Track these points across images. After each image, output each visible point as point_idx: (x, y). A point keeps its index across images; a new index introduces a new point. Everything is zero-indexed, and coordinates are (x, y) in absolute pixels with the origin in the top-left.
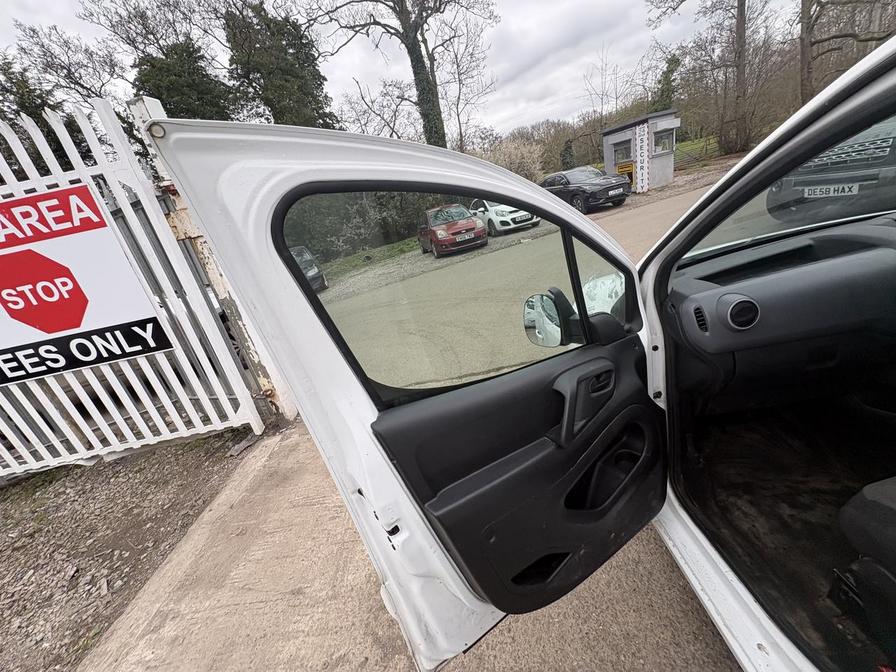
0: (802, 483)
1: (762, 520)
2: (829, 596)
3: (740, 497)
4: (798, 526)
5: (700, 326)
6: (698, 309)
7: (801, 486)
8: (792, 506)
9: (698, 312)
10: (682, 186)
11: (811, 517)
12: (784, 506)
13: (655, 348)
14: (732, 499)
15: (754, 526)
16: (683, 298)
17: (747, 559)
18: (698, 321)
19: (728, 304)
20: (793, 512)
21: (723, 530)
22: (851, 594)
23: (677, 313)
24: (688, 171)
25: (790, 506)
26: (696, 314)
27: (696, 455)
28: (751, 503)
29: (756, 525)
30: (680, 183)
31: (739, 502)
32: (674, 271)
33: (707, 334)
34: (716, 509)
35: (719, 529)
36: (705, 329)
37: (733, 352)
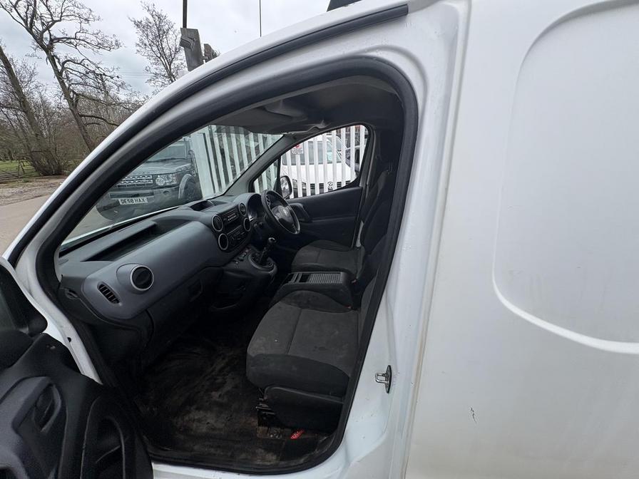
0: (213, 371)
1: (209, 415)
2: (259, 425)
3: (189, 412)
4: (225, 400)
5: (110, 300)
6: (102, 286)
7: (214, 373)
8: (217, 389)
9: (103, 288)
10: (9, 197)
11: (228, 388)
12: (213, 393)
13: (70, 339)
14: (186, 418)
15: (208, 423)
16: (80, 281)
17: (219, 452)
18: (107, 297)
19: (127, 274)
20: (219, 393)
21: (196, 448)
22: (267, 413)
23: (81, 296)
24: (11, 185)
25: (216, 391)
26: (101, 291)
27: (148, 409)
28: (198, 409)
29: (209, 421)
30: (6, 194)
31: (191, 416)
32: (57, 259)
33: (120, 304)
34: (182, 437)
35: (192, 450)
36: (118, 301)
37: (146, 310)
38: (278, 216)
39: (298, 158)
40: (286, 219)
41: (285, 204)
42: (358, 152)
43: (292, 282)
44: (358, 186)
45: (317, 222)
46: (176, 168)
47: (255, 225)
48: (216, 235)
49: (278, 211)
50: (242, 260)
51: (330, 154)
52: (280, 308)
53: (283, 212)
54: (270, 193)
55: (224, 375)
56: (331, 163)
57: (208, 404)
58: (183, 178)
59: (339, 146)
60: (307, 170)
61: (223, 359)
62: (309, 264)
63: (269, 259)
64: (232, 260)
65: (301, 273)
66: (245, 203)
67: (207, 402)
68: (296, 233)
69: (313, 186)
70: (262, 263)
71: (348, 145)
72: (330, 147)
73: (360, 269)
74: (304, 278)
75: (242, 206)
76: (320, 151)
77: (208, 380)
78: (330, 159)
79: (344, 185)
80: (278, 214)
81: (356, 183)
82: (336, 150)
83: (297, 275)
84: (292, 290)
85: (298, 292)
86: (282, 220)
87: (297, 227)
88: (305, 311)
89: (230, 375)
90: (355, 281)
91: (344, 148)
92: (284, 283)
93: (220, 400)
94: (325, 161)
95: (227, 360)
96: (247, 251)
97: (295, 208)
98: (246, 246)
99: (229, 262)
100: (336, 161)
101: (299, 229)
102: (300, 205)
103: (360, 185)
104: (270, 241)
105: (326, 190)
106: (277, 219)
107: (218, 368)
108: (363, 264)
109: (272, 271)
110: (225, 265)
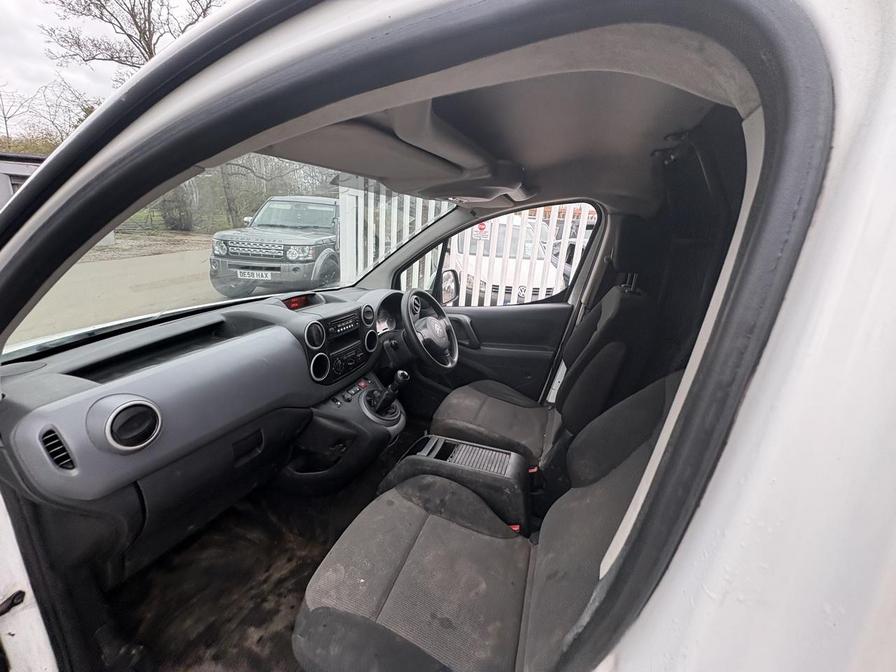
5: (57, 462)
6: (50, 432)
9: (51, 438)
11: (277, 625)
12: (252, 629)
16: (21, 414)
18: (52, 455)
20: (262, 632)
24: (133, 236)
25: (257, 628)
26: (45, 443)
30: (125, 247)
33: (74, 473)
36: (71, 465)
37: (135, 484)
38: (423, 335)
39: (481, 245)
40: (437, 341)
41: (440, 314)
42: (572, 247)
43: (423, 455)
44: (566, 301)
45: (489, 349)
46: (317, 240)
47: (387, 342)
48: (310, 354)
49: (425, 326)
50: (349, 401)
51: (529, 245)
52: (391, 503)
53: (433, 329)
54: (420, 294)
55: (280, 595)
56: (529, 258)
57: (235, 651)
58: (323, 253)
59: (544, 235)
60: (491, 264)
61: (290, 560)
62: (461, 424)
63: (396, 403)
64: (332, 398)
65: (442, 439)
66: (375, 306)
67: (235, 646)
68: (450, 365)
69: (495, 289)
70: (382, 410)
71: (559, 237)
72: (532, 237)
73: (548, 448)
74: (446, 452)
75: (369, 311)
76: (515, 240)
77: (252, 598)
78: (529, 253)
79: (542, 296)
80: (424, 331)
81: (563, 297)
82: (538, 239)
83: (437, 441)
84: (420, 470)
85: (429, 479)
86: (429, 343)
87: (452, 355)
88: (433, 518)
89: (290, 597)
90: (535, 470)
91: (552, 240)
92: (409, 454)
93: (256, 649)
94: (520, 254)
95: (294, 564)
96: (362, 384)
97: (456, 322)
98: (363, 377)
99: (325, 401)
100: (536, 256)
101: (456, 359)
102: (467, 320)
103: (570, 302)
104: (400, 378)
105: (514, 300)
106: (421, 340)
107: (276, 576)
108: (554, 443)
109: (395, 427)
110: (316, 406)
